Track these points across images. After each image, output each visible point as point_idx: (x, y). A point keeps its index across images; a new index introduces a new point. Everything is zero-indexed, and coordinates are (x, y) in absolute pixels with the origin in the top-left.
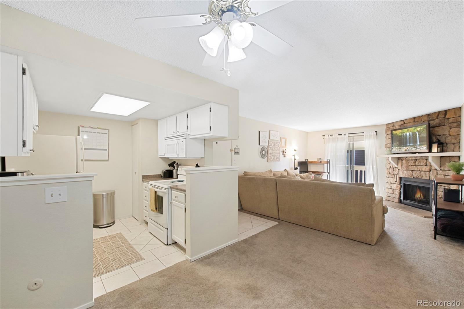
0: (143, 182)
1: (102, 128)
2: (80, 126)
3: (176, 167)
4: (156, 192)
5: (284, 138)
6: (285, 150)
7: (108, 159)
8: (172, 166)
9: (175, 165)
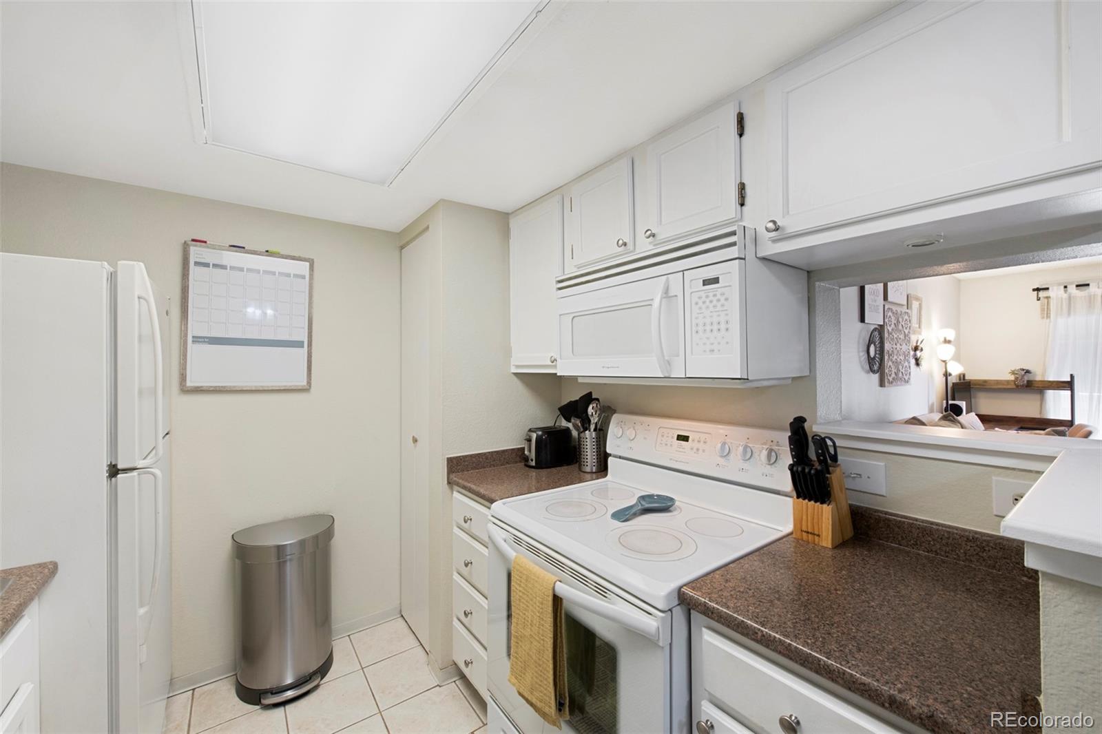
0: (452, 490)
1: (283, 252)
2: (193, 240)
3: (594, 420)
4: (557, 600)
5: (917, 299)
6: (922, 342)
7: (309, 383)
8: (577, 417)
9: (590, 410)
